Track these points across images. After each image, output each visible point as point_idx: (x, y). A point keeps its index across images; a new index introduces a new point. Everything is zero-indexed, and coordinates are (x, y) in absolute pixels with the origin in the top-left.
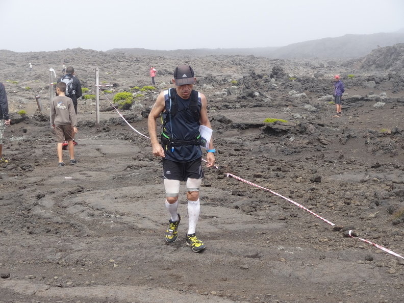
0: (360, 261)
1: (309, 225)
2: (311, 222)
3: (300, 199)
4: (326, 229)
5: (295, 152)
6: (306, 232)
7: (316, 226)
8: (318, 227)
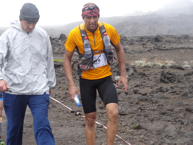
0: (80, 127)
1: (60, 110)
2: (61, 109)
3: (59, 98)
4: (68, 112)
5: (63, 76)
6: (57, 114)
7: (63, 111)
8: (64, 111)
